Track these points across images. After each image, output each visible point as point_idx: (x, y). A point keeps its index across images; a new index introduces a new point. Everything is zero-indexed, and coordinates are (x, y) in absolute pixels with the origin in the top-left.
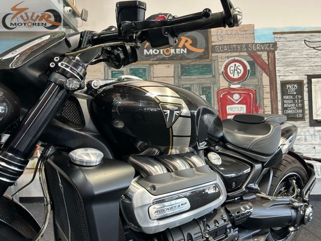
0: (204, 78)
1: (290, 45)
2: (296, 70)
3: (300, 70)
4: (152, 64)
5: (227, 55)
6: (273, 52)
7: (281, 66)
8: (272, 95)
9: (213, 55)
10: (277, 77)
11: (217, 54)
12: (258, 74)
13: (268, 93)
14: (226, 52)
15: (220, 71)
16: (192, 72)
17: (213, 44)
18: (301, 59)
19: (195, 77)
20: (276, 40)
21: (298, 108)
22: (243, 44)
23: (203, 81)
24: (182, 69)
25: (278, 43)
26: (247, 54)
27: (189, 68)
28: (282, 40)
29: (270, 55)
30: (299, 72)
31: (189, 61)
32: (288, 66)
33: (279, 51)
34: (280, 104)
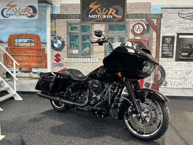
0: (121, 33)
1: (170, 15)
2: (172, 30)
3: (174, 30)
4: (93, 24)
5: (135, 20)
6: (160, 19)
7: (163, 28)
8: (157, 44)
9: (127, 19)
10: (161, 34)
11: (129, 19)
12: (151, 32)
13: (155, 42)
14: (134, 18)
15: (130, 29)
16: (115, 29)
17: (127, 13)
18: (175, 24)
19: (116, 32)
20: (162, 13)
21: (170, 51)
22: (144, 14)
23: (120, 34)
24: (109, 27)
25: (163, 14)
26: (146, 20)
27: (113, 27)
28: (166, 12)
29: (158, 21)
30: (173, 31)
31: (113, 23)
32: (167, 27)
33: (163, 19)
34: (161, 48)
